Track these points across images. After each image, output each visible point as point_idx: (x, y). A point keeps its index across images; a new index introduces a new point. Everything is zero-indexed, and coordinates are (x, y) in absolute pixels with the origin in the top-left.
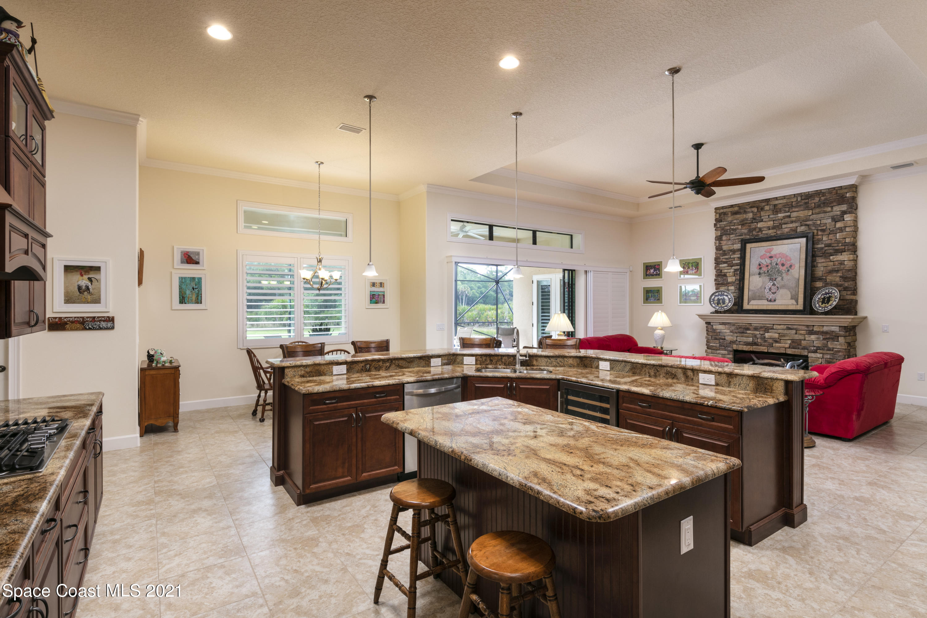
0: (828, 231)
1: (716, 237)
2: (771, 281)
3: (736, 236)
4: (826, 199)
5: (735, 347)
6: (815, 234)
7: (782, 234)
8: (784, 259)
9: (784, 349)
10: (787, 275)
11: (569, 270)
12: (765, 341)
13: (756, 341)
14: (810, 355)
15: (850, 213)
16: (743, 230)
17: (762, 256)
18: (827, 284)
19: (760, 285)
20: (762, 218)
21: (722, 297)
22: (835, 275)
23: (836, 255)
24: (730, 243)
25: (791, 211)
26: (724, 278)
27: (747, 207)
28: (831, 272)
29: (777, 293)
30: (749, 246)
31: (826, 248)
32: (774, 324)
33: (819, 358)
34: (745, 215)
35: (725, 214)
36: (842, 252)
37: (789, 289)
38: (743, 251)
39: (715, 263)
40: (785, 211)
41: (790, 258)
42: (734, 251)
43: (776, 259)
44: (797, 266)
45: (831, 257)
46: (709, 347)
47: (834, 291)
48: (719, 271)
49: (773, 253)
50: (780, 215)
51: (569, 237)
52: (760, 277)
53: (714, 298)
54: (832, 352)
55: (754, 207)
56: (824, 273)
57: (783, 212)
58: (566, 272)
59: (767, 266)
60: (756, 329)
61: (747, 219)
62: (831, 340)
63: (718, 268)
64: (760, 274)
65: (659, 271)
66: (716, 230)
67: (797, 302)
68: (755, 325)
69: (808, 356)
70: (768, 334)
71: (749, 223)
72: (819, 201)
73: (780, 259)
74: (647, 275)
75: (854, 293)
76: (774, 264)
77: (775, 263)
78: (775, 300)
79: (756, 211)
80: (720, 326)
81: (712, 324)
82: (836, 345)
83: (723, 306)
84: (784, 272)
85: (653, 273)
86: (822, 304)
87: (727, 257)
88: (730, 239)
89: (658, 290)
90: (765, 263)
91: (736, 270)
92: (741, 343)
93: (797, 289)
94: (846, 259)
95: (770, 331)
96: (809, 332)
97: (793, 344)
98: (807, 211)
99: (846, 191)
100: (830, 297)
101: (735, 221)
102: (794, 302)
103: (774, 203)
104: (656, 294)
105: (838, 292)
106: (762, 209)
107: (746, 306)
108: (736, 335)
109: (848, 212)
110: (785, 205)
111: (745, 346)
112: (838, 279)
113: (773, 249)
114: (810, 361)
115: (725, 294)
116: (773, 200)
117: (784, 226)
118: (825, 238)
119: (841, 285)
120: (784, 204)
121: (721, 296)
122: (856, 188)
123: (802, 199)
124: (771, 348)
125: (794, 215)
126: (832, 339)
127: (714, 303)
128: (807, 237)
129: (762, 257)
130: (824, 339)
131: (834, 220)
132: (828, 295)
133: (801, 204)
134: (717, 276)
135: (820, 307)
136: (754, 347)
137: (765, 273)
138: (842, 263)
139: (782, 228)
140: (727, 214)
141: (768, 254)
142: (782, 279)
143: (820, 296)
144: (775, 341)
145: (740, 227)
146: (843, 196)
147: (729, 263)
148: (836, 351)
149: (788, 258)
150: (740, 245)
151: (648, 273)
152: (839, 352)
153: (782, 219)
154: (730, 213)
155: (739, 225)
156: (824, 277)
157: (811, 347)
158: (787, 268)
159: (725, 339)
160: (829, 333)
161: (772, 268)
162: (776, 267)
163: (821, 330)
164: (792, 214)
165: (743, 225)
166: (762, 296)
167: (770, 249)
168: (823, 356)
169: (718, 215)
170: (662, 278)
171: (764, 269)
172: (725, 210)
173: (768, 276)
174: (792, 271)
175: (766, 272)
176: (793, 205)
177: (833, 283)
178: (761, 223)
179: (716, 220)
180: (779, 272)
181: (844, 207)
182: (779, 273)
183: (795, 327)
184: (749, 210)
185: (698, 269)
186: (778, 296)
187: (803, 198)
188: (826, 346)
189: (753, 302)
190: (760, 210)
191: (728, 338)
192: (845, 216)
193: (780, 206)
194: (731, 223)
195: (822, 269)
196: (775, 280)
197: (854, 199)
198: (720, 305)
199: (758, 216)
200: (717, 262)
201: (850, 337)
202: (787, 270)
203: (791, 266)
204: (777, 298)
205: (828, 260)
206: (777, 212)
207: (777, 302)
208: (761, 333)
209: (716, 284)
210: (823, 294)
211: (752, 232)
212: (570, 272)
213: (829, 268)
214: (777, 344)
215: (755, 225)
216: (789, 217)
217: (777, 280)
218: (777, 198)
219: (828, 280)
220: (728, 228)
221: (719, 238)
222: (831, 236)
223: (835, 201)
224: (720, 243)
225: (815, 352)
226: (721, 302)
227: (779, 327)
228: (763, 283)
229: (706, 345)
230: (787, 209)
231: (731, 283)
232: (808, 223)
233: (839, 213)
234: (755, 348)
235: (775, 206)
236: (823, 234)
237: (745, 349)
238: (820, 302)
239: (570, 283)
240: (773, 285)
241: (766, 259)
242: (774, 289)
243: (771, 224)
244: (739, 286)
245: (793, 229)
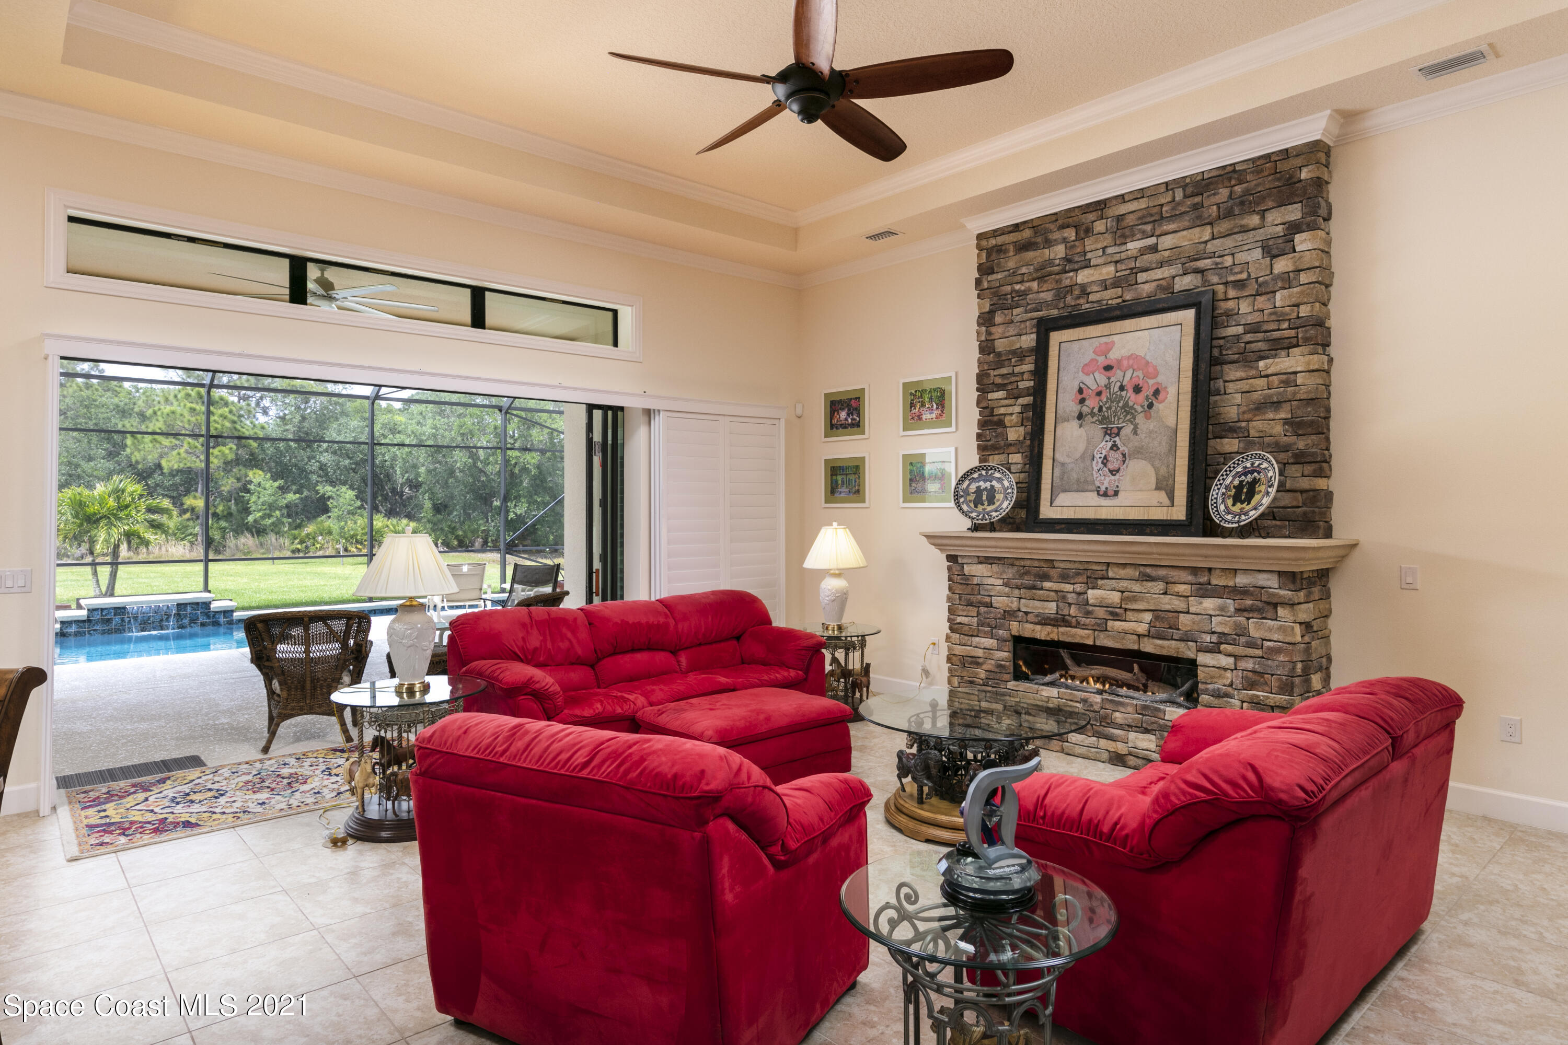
0: (1252, 288)
1: (979, 317)
2: (1108, 438)
3: (1026, 312)
4: (1247, 192)
5: (1015, 628)
6: (1221, 296)
7: (1137, 301)
8: (1139, 374)
9: (1135, 637)
10: (1148, 417)
11: (604, 408)
12: (1088, 614)
13: (1065, 612)
14: (1203, 658)
15: (1312, 227)
16: (1042, 295)
17: (1086, 365)
18: (1249, 444)
19: (1081, 447)
20: (1089, 256)
21: (988, 485)
22: (1271, 416)
23: (1275, 356)
24: (1012, 330)
25: (1157, 233)
26: (1000, 430)
27: (1051, 226)
28: (1260, 407)
29: (1121, 473)
30: (1056, 337)
31: (1249, 337)
32: (1108, 564)
33: (1225, 669)
34: (1047, 251)
35: (1000, 250)
36: (1288, 348)
37: (1151, 460)
38: (1041, 351)
39: (978, 390)
40: (1144, 232)
41: (1155, 368)
42: (1020, 354)
43: (1119, 374)
44: (1172, 390)
45: (1261, 364)
46: (954, 627)
47: (1265, 465)
48: (987, 412)
49: (1114, 355)
50: (1133, 246)
51: (610, 314)
52: (1081, 426)
53: (969, 485)
54: (1258, 652)
55: (1068, 227)
56: (1244, 413)
57: (1139, 236)
58: (598, 414)
59: (1099, 394)
60: (1065, 577)
61: (1050, 262)
62: (1255, 615)
63: (984, 404)
64: (1080, 417)
65: (859, 416)
66: (979, 296)
67: (1171, 497)
68: (1062, 565)
69: (1196, 660)
70: (1095, 591)
71: (1057, 274)
72: (1230, 196)
73: (1130, 372)
74: (834, 427)
75: (1321, 469)
76: (1117, 389)
77: (1119, 384)
78: (1116, 493)
79: (1073, 238)
80: (980, 566)
81: (960, 560)
82: (1270, 629)
83: (989, 508)
84: (1139, 409)
85: (846, 419)
86: (1234, 505)
87: (1004, 371)
88: (1012, 322)
89: (857, 467)
90: (1094, 387)
91: (1025, 407)
92: (1030, 617)
93: (1171, 458)
94: (1299, 369)
95: (1100, 582)
96: (1198, 590)
97: (1158, 624)
98: (1198, 229)
99: (1298, 162)
100: (1255, 482)
101: (1024, 270)
102: (1162, 497)
103: (1117, 213)
104: (852, 477)
105: (1276, 466)
106: (1088, 231)
107: (1047, 511)
108: (1016, 592)
109: (1304, 227)
110: (1144, 217)
111: (1038, 627)
112: (1278, 429)
113: (1113, 343)
114: (1201, 674)
115: (997, 475)
116: (1114, 202)
117: (1142, 277)
118: (1245, 307)
119: (1286, 449)
120: (1140, 214)
121: (985, 481)
122: (1328, 154)
123: (1185, 197)
124: (1102, 635)
125: (1167, 242)
126: (1259, 610)
127: (966, 502)
128: (1197, 305)
129: (1087, 369)
130: (1239, 611)
131: (1268, 252)
132: (1249, 478)
133: (1183, 209)
134: (982, 424)
135: (1229, 513)
136: (1062, 629)
137: (1092, 414)
138: (1289, 378)
139: (1136, 283)
140: (1006, 251)
141: (1101, 360)
142: (1135, 432)
143: (1230, 479)
144: (1112, 613)
145: (1035, 285)
146: (1291, 177)
147: (1010, 387)
148: (1269, 648)
149: (1151, 370)
150: (1034, 336)
151: (835, 421)
152: (1278, 651)
153: (1136, 258)
154: (1011, 248)
155: (1034, 280)
156: (1243, 424)
157: (1204, 636)
158: (1147, 398)
159: (990, 605)
160: (1252, 594)
161: (1110, 399)
162: (1121, 397)
163: (1231, 584)
164: (1162, 239)
165: (1041, 279)
166: (1086, 481)
167: (1106, 343)
168: (1235, 664)
169: (984, 254)
170: (863, 433)
171: (1092, 403)
172: (1000, 240)
173: (1101, 422)
174: (1161, 406)
175: (1096, 410)
176: (1165, 215)
177: (1267, 440)
178: (1086, 272)
179: (980, 268)
180: (1128, 410)
181: (1294, 213)
182: (1128, 412)
183: (1162, 572)
184: (1056, 236)
185: (943, 407)
186: (1124, 480)
187: (1189, 190)
188: (1242, 632)
189: (1063, 499)
190: (1082, 235)
191: (1000, 602)
192: (1298, 238)
193: (1130, 220)
194: (1014, 274)
195: (1238, 398)
196: (1118, 434)
197: (1320, 184)
198: (980, 508)
199: (1078, 250)
200: (984, 385)
201: (1311, 605)
202: (1146, 403)
203: (1157, 393)
204: (1121, 488)
205: (1253, 372)
206: (1124, 236)
207: (1122, 499)
208: (1078, 588)
209: (979, 447)
210: (1239, 475)
211: (1064, 297)
212: (610, 413)
213: (1256, 396)
214: (1118, 623)
215: (1071, 278)
216: (1154, 249)
217: (1123, 432)
218: (1123, 196)
219: (1253, 433)
220: (1009, 288)
221: (986, 320)
222: (1261, 301)
223: (1269, 195)
224: (989, 333)
225: (1214, 649)
226: (984, 498)
227: (1122, 573)
228: (1089, 442)
229: (949, 620)
230: (1148, 228)
231: (1015, 444)
232: (1202, 264)
233: (1280, 229)
234: (1063, 634)
235: (1120, 218)
236: (1239, 294)
237: (1038, 636)
238: (1229, 497)
239: (610, 442)
240: (1111, 448)
241: (1097, 374)
242: (1115, 460)
243: (1108, 272)
244: (1032, 451)
245: (1163, 283)
